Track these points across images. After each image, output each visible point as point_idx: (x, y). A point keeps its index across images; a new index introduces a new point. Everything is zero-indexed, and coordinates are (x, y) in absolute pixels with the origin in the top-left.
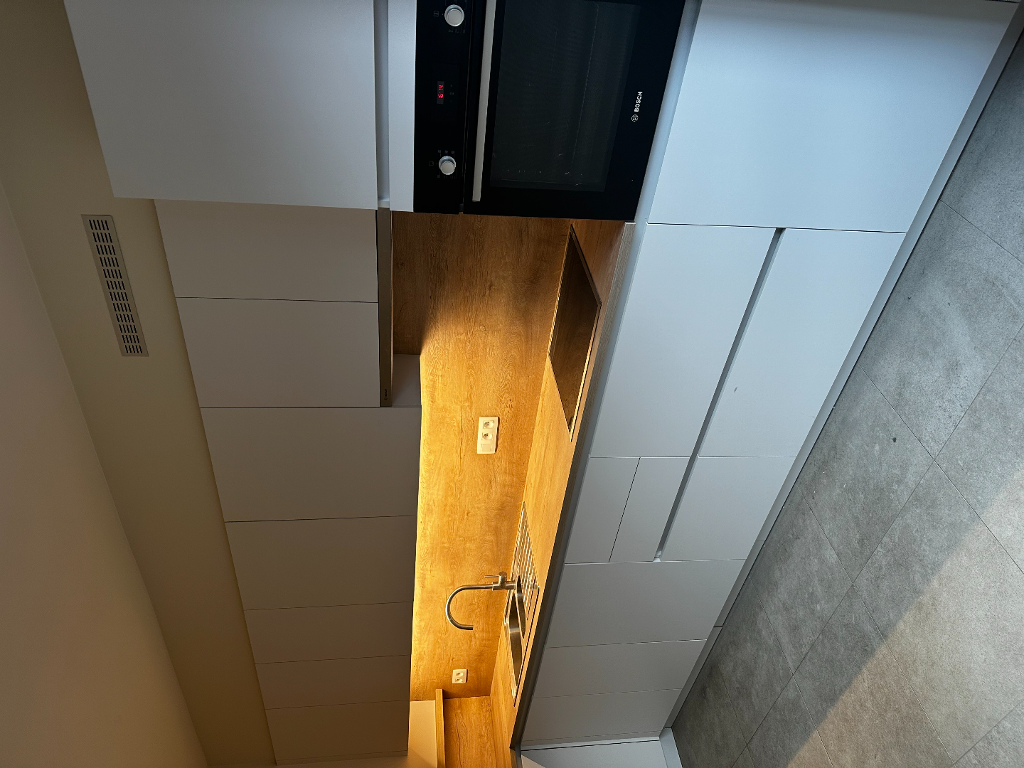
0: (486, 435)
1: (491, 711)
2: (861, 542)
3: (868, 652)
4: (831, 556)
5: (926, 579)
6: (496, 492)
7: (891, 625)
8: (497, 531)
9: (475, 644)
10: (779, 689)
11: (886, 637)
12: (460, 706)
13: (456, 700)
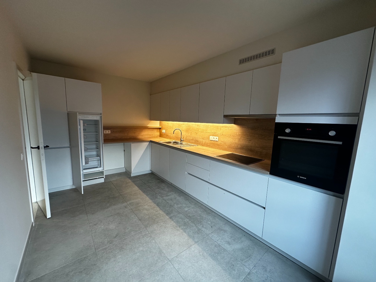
0: (214, 138)
1: (157, 137)
2: (189, 216)
3: (167, 214)
4: (186, 209)
5: (182, 229)
6: (201, 140)
7: (173, 220)
8: (192, 140)
9: (170, 135)
10: (160, 195)
11: (170, 218)
12: (158, 131)
13: (159, 131)
